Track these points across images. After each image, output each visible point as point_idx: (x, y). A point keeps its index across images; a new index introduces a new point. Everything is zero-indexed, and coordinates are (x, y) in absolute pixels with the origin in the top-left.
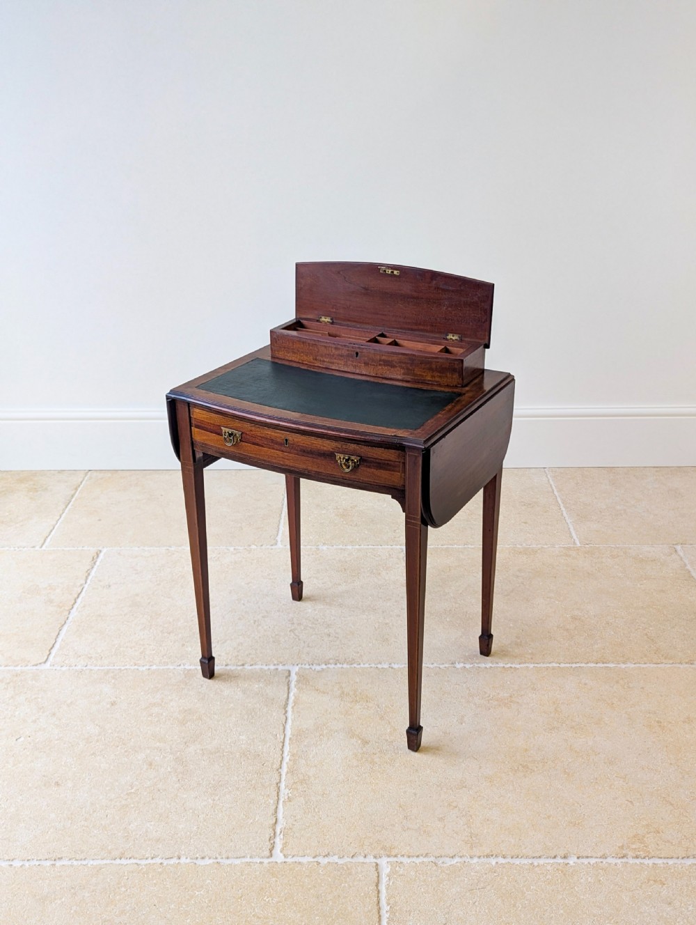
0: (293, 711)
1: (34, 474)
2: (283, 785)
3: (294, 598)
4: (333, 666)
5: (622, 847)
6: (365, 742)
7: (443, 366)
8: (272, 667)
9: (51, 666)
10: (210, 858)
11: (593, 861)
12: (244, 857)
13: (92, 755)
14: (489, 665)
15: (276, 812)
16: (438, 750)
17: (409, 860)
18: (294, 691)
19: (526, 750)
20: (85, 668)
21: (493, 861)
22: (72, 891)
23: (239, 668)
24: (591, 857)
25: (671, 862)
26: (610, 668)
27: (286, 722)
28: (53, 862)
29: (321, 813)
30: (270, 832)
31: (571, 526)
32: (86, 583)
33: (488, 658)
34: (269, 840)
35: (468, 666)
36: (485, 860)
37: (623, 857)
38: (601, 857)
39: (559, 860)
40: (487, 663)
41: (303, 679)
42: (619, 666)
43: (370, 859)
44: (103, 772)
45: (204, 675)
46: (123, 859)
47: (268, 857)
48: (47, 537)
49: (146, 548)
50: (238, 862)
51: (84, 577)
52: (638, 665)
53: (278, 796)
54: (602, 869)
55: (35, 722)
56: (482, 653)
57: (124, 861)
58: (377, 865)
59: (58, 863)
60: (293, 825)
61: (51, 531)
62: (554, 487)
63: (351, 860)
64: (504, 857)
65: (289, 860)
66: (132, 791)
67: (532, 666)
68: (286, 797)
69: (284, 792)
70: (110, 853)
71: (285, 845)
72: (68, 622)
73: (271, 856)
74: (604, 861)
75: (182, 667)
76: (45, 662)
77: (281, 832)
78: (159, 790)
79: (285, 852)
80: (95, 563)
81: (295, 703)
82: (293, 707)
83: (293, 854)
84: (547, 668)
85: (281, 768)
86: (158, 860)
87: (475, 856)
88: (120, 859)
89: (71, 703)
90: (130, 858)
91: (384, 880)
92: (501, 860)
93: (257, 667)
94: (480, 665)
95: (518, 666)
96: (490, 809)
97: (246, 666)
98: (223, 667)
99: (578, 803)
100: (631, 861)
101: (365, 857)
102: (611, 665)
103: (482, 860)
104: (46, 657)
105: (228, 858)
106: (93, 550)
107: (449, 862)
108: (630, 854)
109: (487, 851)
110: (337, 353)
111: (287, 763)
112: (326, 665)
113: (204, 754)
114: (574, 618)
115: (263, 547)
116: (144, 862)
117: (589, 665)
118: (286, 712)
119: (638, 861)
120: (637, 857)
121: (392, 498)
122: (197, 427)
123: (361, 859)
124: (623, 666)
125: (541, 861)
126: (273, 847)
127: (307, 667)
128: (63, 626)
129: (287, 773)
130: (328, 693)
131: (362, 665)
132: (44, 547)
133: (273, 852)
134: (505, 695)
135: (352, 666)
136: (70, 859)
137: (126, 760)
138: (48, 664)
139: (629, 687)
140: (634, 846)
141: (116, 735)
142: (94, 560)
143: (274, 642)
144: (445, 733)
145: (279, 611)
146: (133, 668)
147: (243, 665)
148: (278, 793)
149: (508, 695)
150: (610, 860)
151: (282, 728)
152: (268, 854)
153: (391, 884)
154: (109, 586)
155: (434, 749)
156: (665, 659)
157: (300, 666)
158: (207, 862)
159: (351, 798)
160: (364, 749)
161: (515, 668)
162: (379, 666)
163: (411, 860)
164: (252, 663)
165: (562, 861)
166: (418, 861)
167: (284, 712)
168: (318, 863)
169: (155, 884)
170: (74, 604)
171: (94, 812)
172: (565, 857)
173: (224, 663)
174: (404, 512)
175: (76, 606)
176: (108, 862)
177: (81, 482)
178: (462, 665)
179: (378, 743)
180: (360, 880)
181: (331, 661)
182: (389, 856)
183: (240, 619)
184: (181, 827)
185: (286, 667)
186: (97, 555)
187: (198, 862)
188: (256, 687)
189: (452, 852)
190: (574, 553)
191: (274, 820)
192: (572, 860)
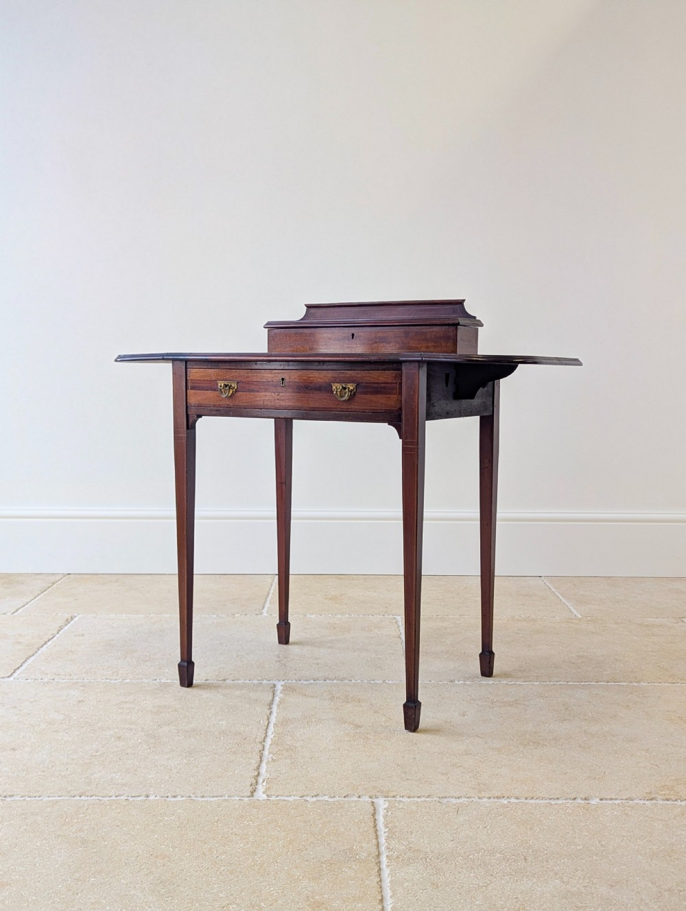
0: (279, 708)
1: (11, 575)
2: (266, 753)
3: (280, 642)
4: (322, 681)
5: (650, 793)
6: (358, 726)
8: (256, 682)
9: (14, 679)
10: (182, 797)
11: (617, 802)
12: (221, 796)
13: (56, 731)
14: (491, 683)
15: (259, 769)
17: (409, 800)
18: (280, 695)
19: (536, 733)
20: (51, 681)
21: (505, 801)
22: (23, 816)
23: (220, 682)
24: (616, 799)
26: (623, 685)
27: (270, 714)
28: (3, 798)
29: (309, 769)
30: (251, 781)
31: (570, 607)
32: (58, 633)
33: (490, 678)
34: (251, 787)
35: (467, 683)
36: (496, 800)
37: (651, 800)
38: (626, 799)
39: (579, 801)
40: (489, 681)
41: (289, 688)
42: (632, 684)
43: (366, 799)
44: (66, 743)
45: (182, 684)
46: (83, 796)
47: (249, 797)
48: (20, 609)
49: (124, 615)
50: (214, 799)
51: (57, 629)
52: (653, 684)
53: (261, 758)
54: (629, 807)
56: (484, 674)
57: (84, 798)
58: (373, 802)
59: (9, 799)
60: (278, 776)
61: (24, 606)
63: (343, 799)
64: (517, 798)
66: (98, 754)
67: (538, 683)
68: (271, 759)
69: (268, 756)
70: (69, 792)
71: (268, 789)
72: (37, 654)
73: (252, 796)
74: (631, 802)
75: (158, 681)
76: (9, 676)
77: (263, 781)
78: (127, 754)
79: (268, 793)
80: (69, 623)
81: (280, 702)
82: (278, 706)
83: (277, 794)
84: (554, 685)
85: (264, 741)
87: (484, 797)
88: (80, 796)
89: (35, 701)
90: (91, 796)
91: (382, 812)
92: (513, 800)
93: (240, 682)
94: (481, 682)
95: (522, 683)
96: (498, 768)
97: (228, 681)
98: (203, 681)
99: (597, 765)
100: (661, 802)
101: (359, 797)
103: (492, 800)
104: (10, 674)
105: (203, 797)
106: (68, 616)
107: (454, 801)
108: (660, 797)
109: (499, 794)
111: (271, 739)
112: (314, 681)
113: (178, 732)
114: (580, 656)
115: (248, 615)
116: (106, 799)
117: (600, 683)
118: (271, 708)
119: (669, 803)
120: (667, 800)
121: (389, 424)
122: (193, 388)
123: (355, 798)
124: (636, 684)
125: (560, 802)
126: (255, 790)
127: (294, 681)
128: (30, 657)
129: (272, 744)
130: (317, 697)
131: (354, 681)
132: (16, 614)
133: (254, 794)
134: (510, 699)
135: (344, 682)
136: (22, 797)
137: (92, 735)
138: (12, 678)
139: (644, 696)
140: (663, 793)
141: (82, 720)
142: (68, 622)
143: (258, 667)
144: (446, 722)
145: (264, 650)
146: (103, 681)
147: (224, 680)
148: (261, 756)
149: (514, 700)
150: (636, 801)
151: (266, 717)
152: (249, 794)
153: (389, 814)
154: (83, 635)
155: (434, 731)
156: (681, 680)
157: (286, 681)
158: (179, 798)
159: (343, 760)
160: (357, 731)
161: (520, 684)
162: (372, 682)
163: (411, 799)
164: (234, 679)
165: (583, 802)
166: (419, 800)
167: (268, 707)
168: (306, 801)
169: (119, 813)
172: (585, 799)
173: (204, 679)
174: (400, 438)
175: (45, 646)
176: (66, 798)
177: (59, 580)
178: (462, 682)
179: (373, 727)
180: (353, 811)
181: (320, 679)
182: (386, 797)
184: (150, 777)
185: (271, 682)
186: (72, 619)
187: (168, 799)
188: (238, 693)
189: (457, 795)
190: (576, 621)
191: (256, 773)
192: (595, 801)
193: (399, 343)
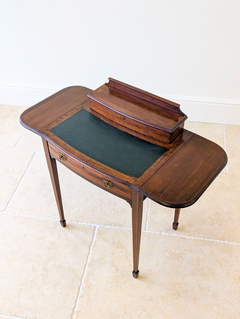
0: (93, 249)
2: (81, 288)
4: (113, 227)
6: (117, 270)
7: (161, 133)
8: (89, 224)
9: (6, 212)
13: (14, 261)
14: (175, 235)
15: (76, 302)
16: (145, 278)
18: (95, 238)
19: (181, 284)
20: (19, 215)
23: (76, 223)
26: (225, 244)
27: (88, 255)
29: (93, 305)
30: (71, 312)
32: (27, 169)
33: (175, 231)
34: (71, 316)
40: (175, 233)
41: (100, 233)
42: (229, 243)
44: (16, 270)
46: (15, 316)
48: (17, 143)
52: (238, 244)
56: (173, 228)
60: (81, 310)
61: (19, 140)
62: (224, 136)
66: (25, 282)
67: (193, 238)
68: (81, 294)
69: (81, 291)
75: (55, 219)
76: (5, 210)
77: (76, 313)
78: (34, 283)
80: (32, 159)
81: (94, 245)
82: (93, 247)
84: (199, 240)
85: (82, 279)
88: (14, 316)
89: (11, 233)
90: (17, 317)
93: (83, 223)
94: (171, 235)
95: (187, 237)
96: (159, 314)
97: (79, 223)
98: (70, 222)
99: (196, 317)
102: (226, 242)
104: (5, 207)
106: (33, 152)
110: (116, 115)
111: (85, 277)
112: (110, 226)
114: (216, 213)
118: (90, 249)
121: (127, 201)
122: (51, 148)
124: (231, 243)
127: (103, 226)
128: (15, 191)
129: (84, 282)
130: (108, 241)
131: (124, 228)
132: (15, 148)
134: (178, 252)
135: (120, 228)
137: (25, 265)
138: (6, 210)
139: (231, 256)
141: (24, 252)
144: (150, 270)
145: (97, 194)
148: (79, 292)
149: (180, 253)
151: (87, 257)
154: (35, 172)
157: (100, 225)
159: (106, 299)
160: (116, 274)
161: (186, 238)
164: (82, 221)
170: (21, 180)
171: (9, 290)
173: (71, 219)
174: (131, 207)
175: (21, 181)
176: (9, 317)
178: (164, 234)
179: (122, 271)
181: (112, 224)
183: (81, 197)
184: (39, 303)
185: (94, 225)
188: (81, 234)
191: (75, 306)
193: (144, 130)
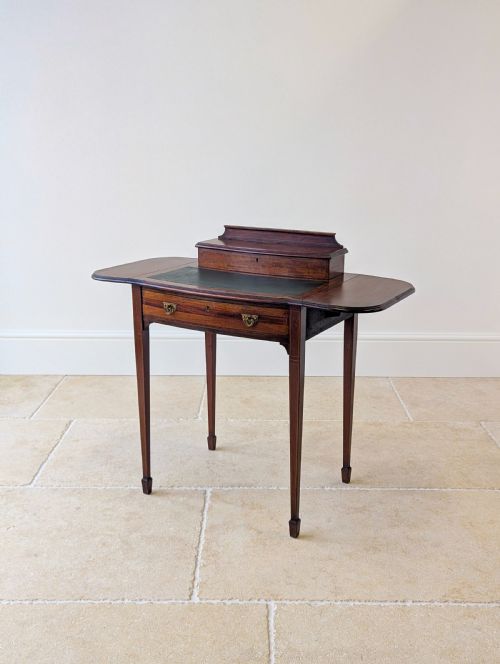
0: (208, 514)
3: (210, 448)
4: (237, 488)
5: (445, 596)
6: (260, 533)
7: (316, 265)
8: (193, 489)
9: (34, 486)
10: (146, 600)
11: (424, 604)
12: (170, 600)
13: (63, 538)
14: (348, 489)
15: (194, 573)
16: (312, 537)
17: (290, 603)
19: (375, 538)
20: (59, 487)
21: (352, 604)
23: (170, 488)
24: (423, 602)
25: (480, 605)
27: (202, 521)
28: (31, 602)
29: (227, 574)
30: (189, 585)
31: (406, 410)
32: (61, 439)
33: (348, 484)
34: (189, 590)
35: (334, 489)
36: (346, 603)
37: (445, 602)
38: (429, 602)
40: (347, 487)
42: (441, 490)
43: (263, 602)
45: (145, 492)
47: (188, 600)
48: (34, 413)
49: (105, 419)
50: (166, 602)
51: (60, 435)
52: (455, 489)
53: (196, 563)
54: (431, 609)
55: (21, 518)
56: (344, 481)
57: (82, 601)
58: (267, 605)
59: (34, 602)
60: (207, 581)
61: (37, 409)
62: (395, 388)
63: (248, 602)
64: (360, 601)
65: (203, 602)
66: (90, 559)
67: (379, 489)
68: (202, 565)
70: (73, 596)
71: (200, 593)
72: (47, 460)
73: (190, 599)
74: (432, 604)
75: (129, 487)
76: (30, 483)
77: (198, 585)
78: (110, 559)
79: (201, 596)
80: (68, 428)
81: (209, 509)
82: (208, 512)
83: (206, 598)
85: (198, 547)
86: (108, 601)
87: (339, 600)
88: (80, 600)
90: (87, 600)
91: (272, 614)
92: (357, 603)
93: (183, 488)
94: (342, 489)
95: (369, 489)
96: (349, 572)
97: (174, 488)
98: (158, 487)
99: (412, 570)
100: (451, 604)
101: (259, 600)
102: (436, 489)
103: (344, 603)
104: (30, 481)
105: (159, 600)
107: (319, 603)
108: (451, 599)
109: (347, 597)
110: (243, 260)
111: (203, 544)
112: (232, 487)
113: (142, 538)
114: (409, 462)
115: (188, 419)
116: (96, 602)
118: (203, 515)
119: (457, 604)
120: (455, 602)
121: (280, 344)
122: (147, 304)
123: (256, 601)
125: (387, 604)
126: (192, 594)
127: (218, 488)
128: (43, 463)
129: (203, 550)
130: (233, 504)
131: (258, 488)
132: (32, 419)
133: (192, 597)
134: (360, 506)
135: (251, 488)
136: (43, 600)
138: (32, 485)
139: (448, 502)
140: (453, 595)
143: (195, 473)
144: (317, 528)
145: (198, 456)
147: (172, 487)
149: (362, 506)
150: (436, 603)
151: (199, 524)
152: (188, 598)
153: (277, 616)
154: (78, 441)
155: (309, 537)
156: (474, 486)
157: (213, 488)
158: (144, 602)
159: (249, 565)
160: (259, 537)
161: (367, 490)
162: (270, 488)
163: (292, 602)
164: (179, 486)
165: (401, 604)
166: (296, 603)
167: (201, 514)
168: (225, 604)
169: (105, 616)
170: (52, 450)
172: (404, 602)
173: (159, 485)
174: (288, 354)
175: (53, 452)
177: (60, 382)
178: (329, 488)
179: (269, 533)
180: (255, 614)
181: (236, 485)
182: (275, 600)
183: (170, 460)
184: (125, 581)
185: (203, 489)
186: (70, 422)
187: (137, 603)
188: (181, 499)
189: (322, 598)
190: (408, 425)
191: (193, 578)
192: (409, 604)
